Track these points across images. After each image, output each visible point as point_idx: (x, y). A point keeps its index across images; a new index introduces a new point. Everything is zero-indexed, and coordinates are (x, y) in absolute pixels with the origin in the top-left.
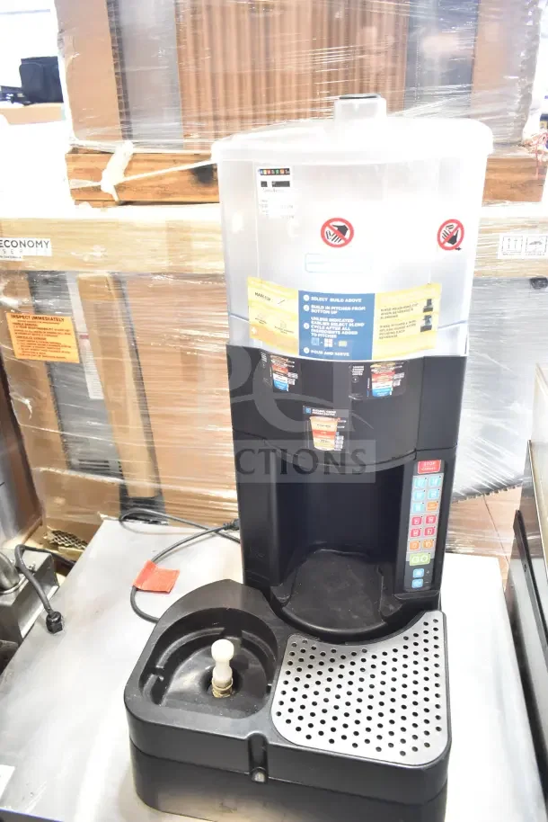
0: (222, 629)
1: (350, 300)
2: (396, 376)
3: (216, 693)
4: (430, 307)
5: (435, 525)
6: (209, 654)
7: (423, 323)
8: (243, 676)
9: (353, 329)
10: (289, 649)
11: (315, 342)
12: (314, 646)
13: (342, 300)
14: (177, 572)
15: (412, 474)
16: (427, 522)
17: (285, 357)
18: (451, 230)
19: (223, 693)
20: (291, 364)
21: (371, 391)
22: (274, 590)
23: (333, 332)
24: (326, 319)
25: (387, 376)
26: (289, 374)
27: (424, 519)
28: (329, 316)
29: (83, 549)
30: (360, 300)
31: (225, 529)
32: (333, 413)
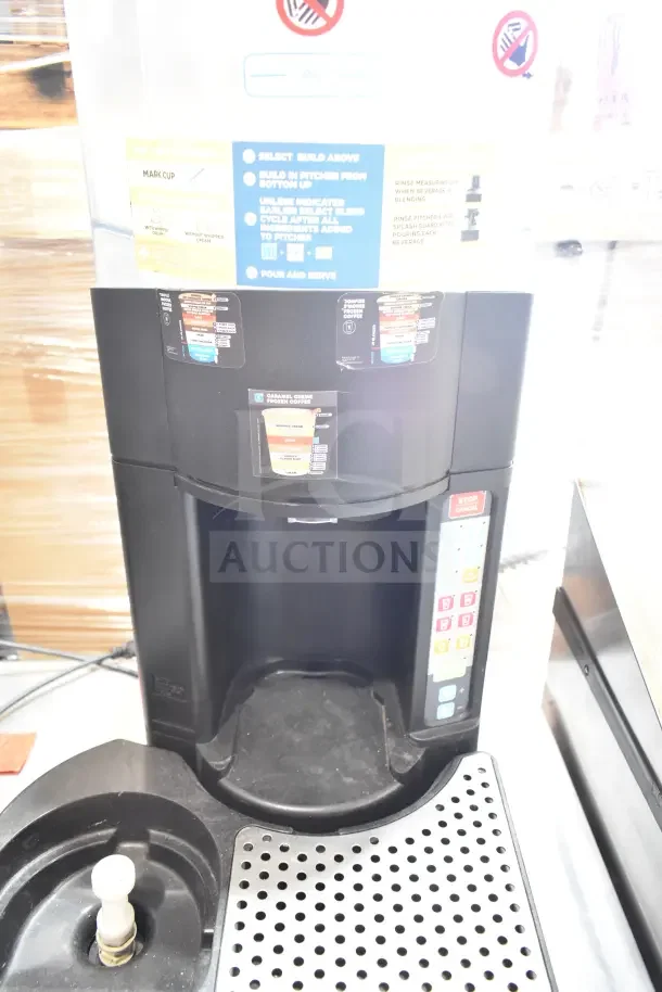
0: (111, 831)
1: (338, 158)
2: (422, 323)
3: (107, 957)
4: (478, 191)
5: (475, 609)
6: (87, 882)
7: (465, 225)
8: (155, 915)
9: (343, 221)
10: (240, 857)
11: (268, 252)
12: (286, 844)
13: (321, 158)
14: (33, 736)
15: (439, 520)
16: (462, 605)
17: (209, 293)
18: (517, 34)
19: (119, 955)
20: (219, 304)
21: (378, 352)
22: (203, 749)
23: (305, 229)
24: (290, 201)
25: (406, 323)
26: (220, 327)
27: (458, 600)
28: (295, 193)
30: (355, 158)
31: (113, 657)
32: (306, 398)
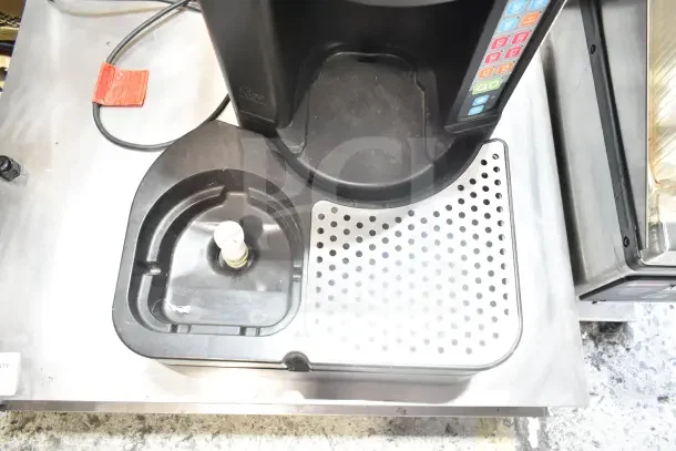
5: (525, 44)
10: (316, 223)
12: (347, 213)
14: (146, 73)
22: (281, 134)
27: (511, 39)
29: (18, 26)
